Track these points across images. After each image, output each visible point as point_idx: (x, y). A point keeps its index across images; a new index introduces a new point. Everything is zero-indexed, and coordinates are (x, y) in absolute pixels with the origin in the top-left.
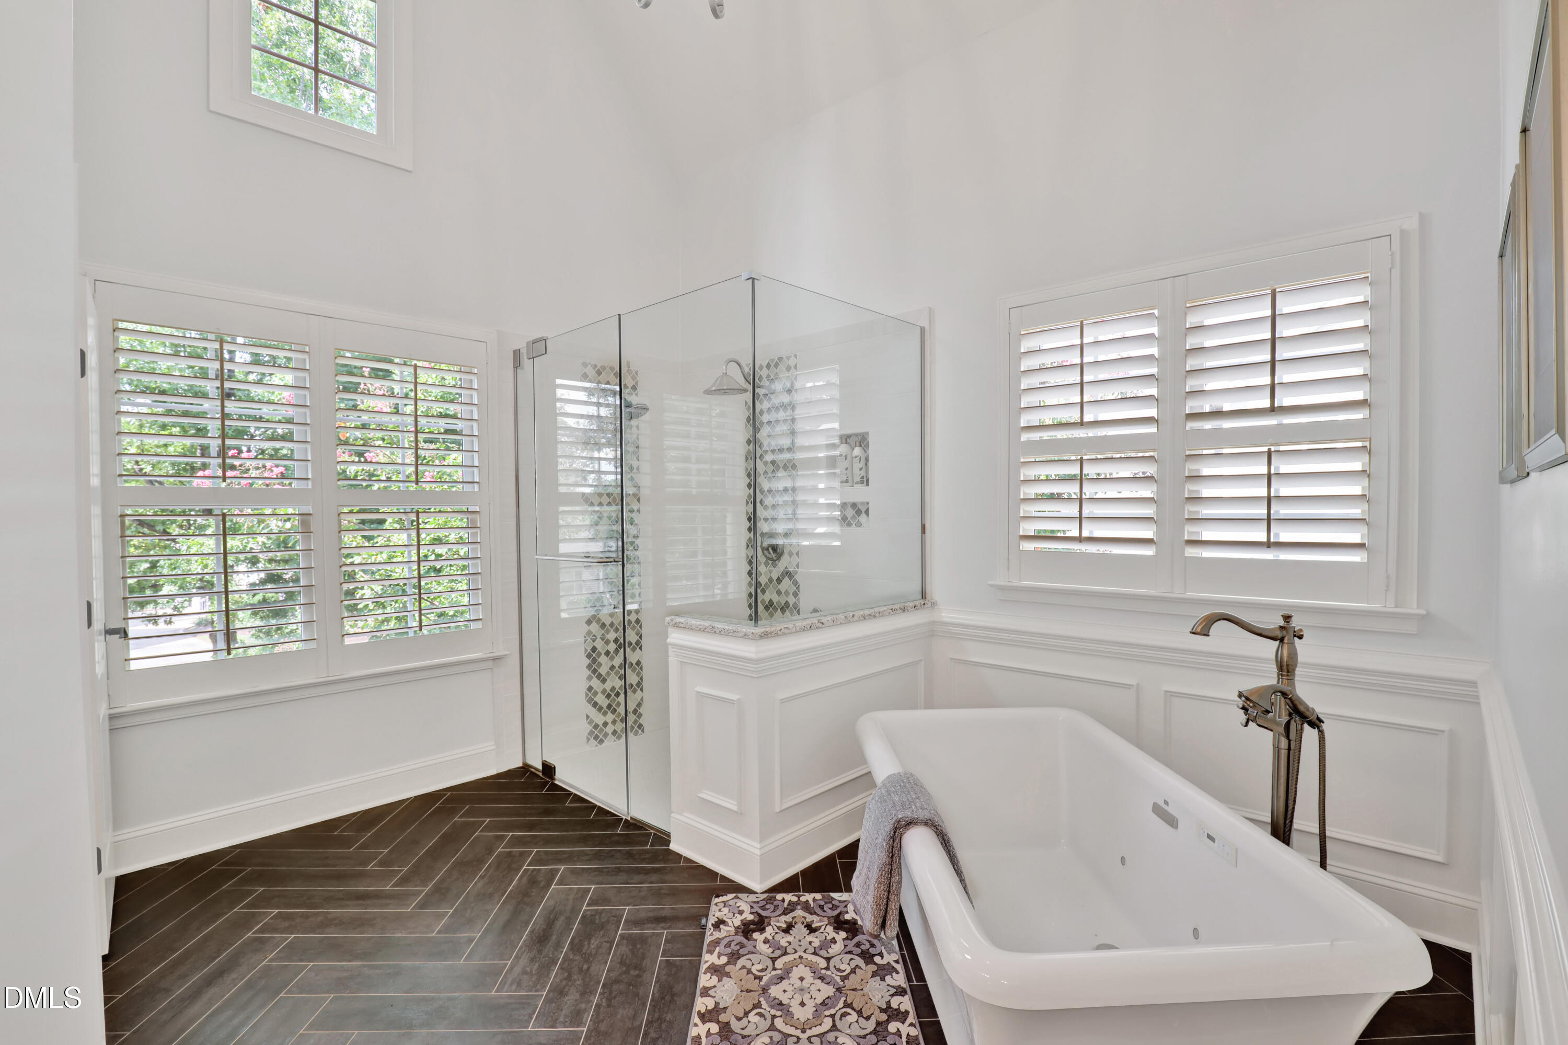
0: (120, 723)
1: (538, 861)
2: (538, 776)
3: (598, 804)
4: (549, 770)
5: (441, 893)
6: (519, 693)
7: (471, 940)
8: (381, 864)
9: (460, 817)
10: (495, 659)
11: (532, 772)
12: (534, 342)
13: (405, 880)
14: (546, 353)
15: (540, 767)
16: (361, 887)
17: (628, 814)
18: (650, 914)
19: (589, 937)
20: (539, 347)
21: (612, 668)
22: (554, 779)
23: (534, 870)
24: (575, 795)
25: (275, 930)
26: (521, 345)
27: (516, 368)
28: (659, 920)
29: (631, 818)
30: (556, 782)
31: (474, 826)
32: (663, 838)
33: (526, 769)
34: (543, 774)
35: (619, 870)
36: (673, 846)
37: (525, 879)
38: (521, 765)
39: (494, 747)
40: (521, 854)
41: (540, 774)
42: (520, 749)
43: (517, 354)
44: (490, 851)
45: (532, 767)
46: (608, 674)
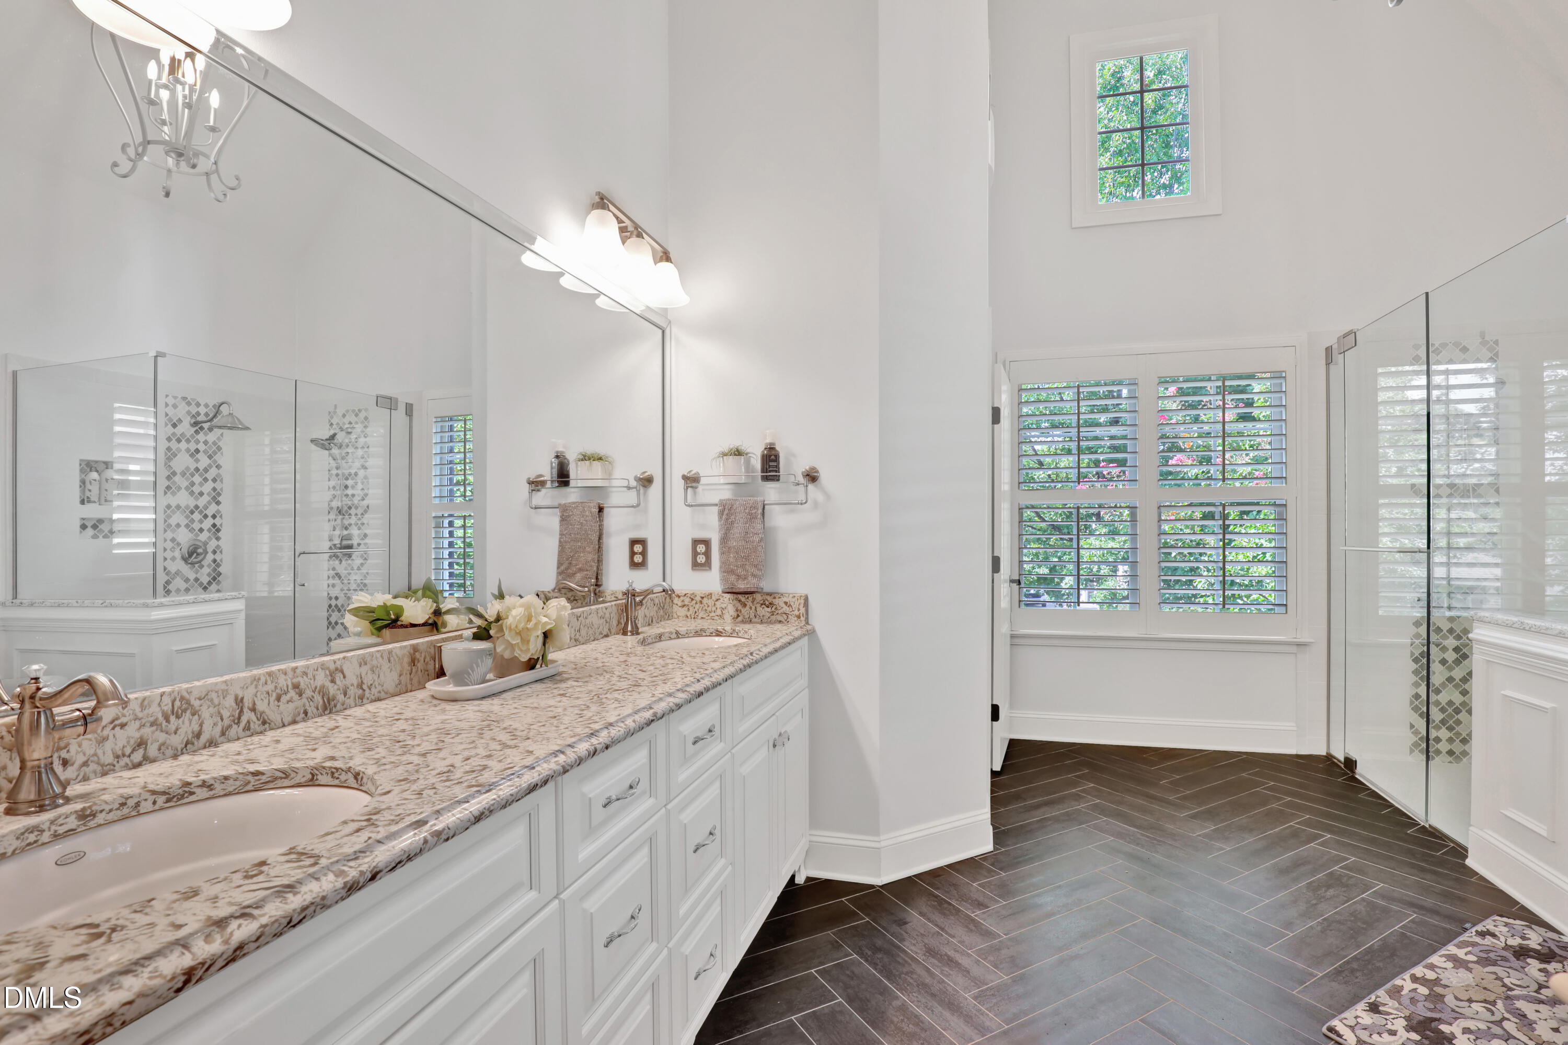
0: (1017, 641)
1: (1308, 823)
2: (1340, 767)
3: (1397, 805)
4: (1350, 764)
5: (1210, 815)
6: (1325, 683)
7: (1222, 849)
8: (1171, 783)
9: (1249, 774)
10: (1299, 645)
11: (1334, 763)
12: (1345, 336)
13: (1185, 798)
14: (1355, 345)
15: (1342, 760)
16: (1152, 792)
17: (1427, 821)
18: (1407, 899)
19: (1329, 887)
20: (1350, 339)
21: (1450, 679)
22: (1354, 772)
23: (1299, 828)
24: (1374, 791)
25: (1088, 794)
26: (1332, 341)
27: (1328, 364)
28: (1412, 905)
29: (1430, 825)
30: (1357, 776)
31: (1258, 784)
32: (1460, 852)
33: (1329, 759)
34: (1345, 766)
35: (1392, 858)
36: (1469, 862)
37: (1288, 831)
38: (1324, 754)
39: (1295, 729)
40: (1293, 814)
41: (1342, 766)
42: (1325, 738)
43: (1329, 350)
44: (1264, 804)
45: (1335, 758)
46: (1443, 685)
